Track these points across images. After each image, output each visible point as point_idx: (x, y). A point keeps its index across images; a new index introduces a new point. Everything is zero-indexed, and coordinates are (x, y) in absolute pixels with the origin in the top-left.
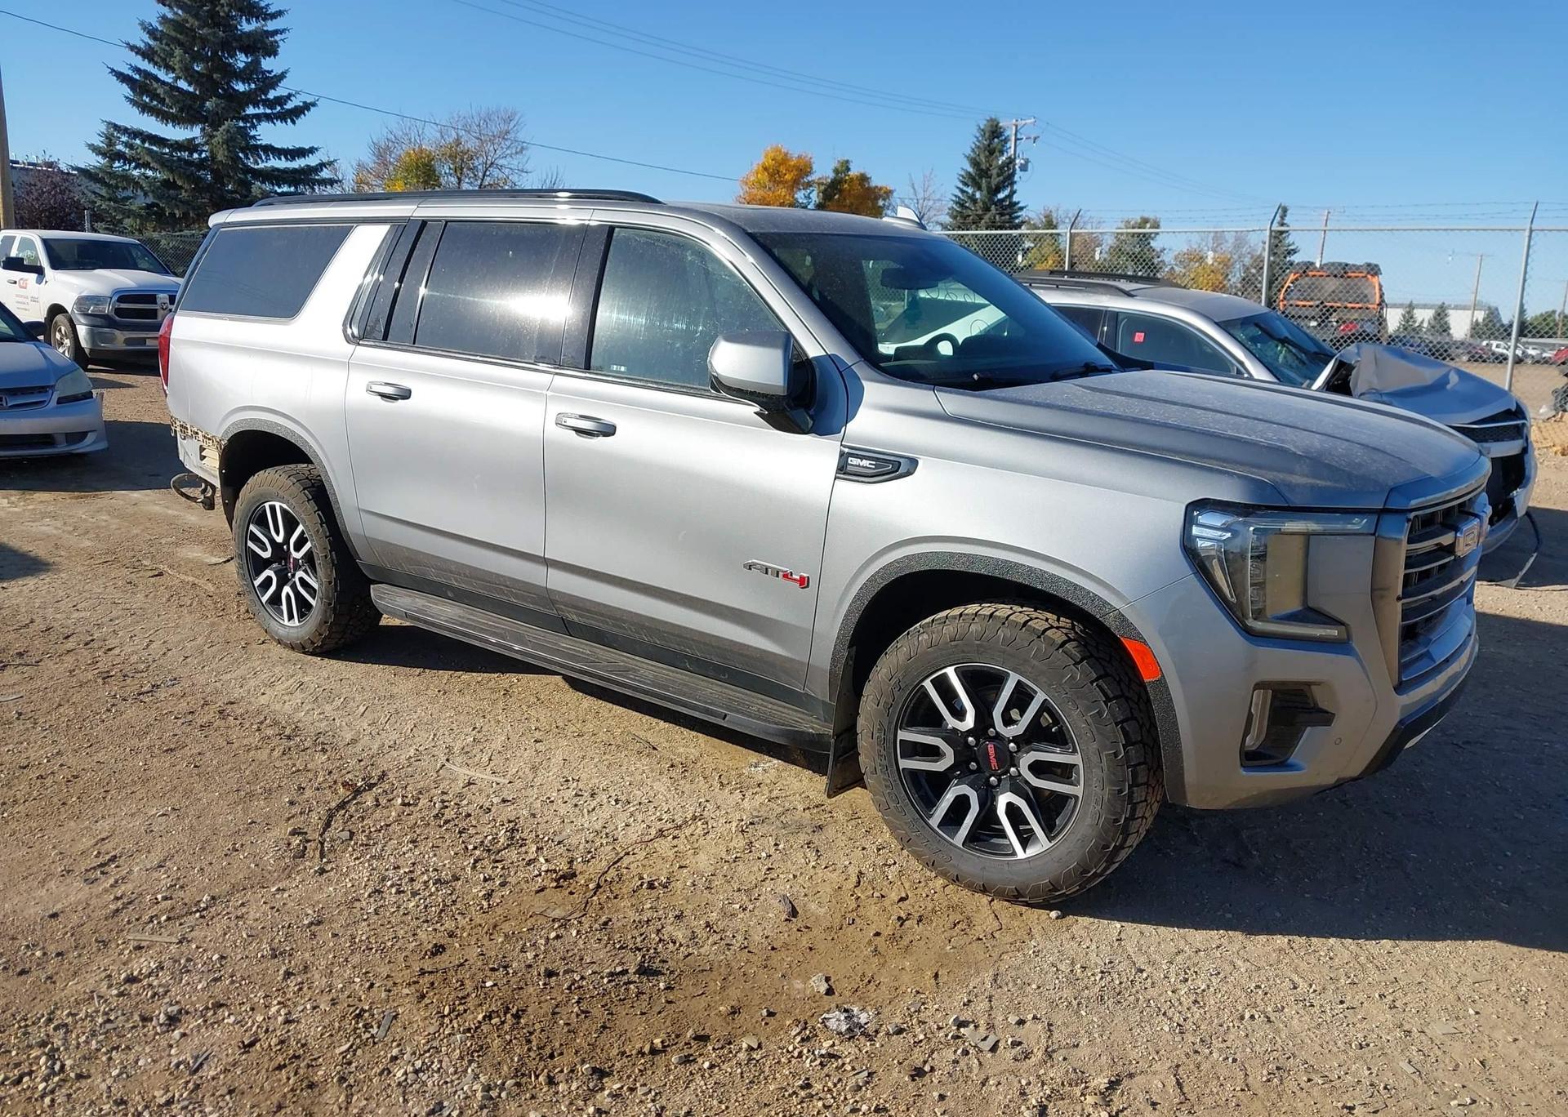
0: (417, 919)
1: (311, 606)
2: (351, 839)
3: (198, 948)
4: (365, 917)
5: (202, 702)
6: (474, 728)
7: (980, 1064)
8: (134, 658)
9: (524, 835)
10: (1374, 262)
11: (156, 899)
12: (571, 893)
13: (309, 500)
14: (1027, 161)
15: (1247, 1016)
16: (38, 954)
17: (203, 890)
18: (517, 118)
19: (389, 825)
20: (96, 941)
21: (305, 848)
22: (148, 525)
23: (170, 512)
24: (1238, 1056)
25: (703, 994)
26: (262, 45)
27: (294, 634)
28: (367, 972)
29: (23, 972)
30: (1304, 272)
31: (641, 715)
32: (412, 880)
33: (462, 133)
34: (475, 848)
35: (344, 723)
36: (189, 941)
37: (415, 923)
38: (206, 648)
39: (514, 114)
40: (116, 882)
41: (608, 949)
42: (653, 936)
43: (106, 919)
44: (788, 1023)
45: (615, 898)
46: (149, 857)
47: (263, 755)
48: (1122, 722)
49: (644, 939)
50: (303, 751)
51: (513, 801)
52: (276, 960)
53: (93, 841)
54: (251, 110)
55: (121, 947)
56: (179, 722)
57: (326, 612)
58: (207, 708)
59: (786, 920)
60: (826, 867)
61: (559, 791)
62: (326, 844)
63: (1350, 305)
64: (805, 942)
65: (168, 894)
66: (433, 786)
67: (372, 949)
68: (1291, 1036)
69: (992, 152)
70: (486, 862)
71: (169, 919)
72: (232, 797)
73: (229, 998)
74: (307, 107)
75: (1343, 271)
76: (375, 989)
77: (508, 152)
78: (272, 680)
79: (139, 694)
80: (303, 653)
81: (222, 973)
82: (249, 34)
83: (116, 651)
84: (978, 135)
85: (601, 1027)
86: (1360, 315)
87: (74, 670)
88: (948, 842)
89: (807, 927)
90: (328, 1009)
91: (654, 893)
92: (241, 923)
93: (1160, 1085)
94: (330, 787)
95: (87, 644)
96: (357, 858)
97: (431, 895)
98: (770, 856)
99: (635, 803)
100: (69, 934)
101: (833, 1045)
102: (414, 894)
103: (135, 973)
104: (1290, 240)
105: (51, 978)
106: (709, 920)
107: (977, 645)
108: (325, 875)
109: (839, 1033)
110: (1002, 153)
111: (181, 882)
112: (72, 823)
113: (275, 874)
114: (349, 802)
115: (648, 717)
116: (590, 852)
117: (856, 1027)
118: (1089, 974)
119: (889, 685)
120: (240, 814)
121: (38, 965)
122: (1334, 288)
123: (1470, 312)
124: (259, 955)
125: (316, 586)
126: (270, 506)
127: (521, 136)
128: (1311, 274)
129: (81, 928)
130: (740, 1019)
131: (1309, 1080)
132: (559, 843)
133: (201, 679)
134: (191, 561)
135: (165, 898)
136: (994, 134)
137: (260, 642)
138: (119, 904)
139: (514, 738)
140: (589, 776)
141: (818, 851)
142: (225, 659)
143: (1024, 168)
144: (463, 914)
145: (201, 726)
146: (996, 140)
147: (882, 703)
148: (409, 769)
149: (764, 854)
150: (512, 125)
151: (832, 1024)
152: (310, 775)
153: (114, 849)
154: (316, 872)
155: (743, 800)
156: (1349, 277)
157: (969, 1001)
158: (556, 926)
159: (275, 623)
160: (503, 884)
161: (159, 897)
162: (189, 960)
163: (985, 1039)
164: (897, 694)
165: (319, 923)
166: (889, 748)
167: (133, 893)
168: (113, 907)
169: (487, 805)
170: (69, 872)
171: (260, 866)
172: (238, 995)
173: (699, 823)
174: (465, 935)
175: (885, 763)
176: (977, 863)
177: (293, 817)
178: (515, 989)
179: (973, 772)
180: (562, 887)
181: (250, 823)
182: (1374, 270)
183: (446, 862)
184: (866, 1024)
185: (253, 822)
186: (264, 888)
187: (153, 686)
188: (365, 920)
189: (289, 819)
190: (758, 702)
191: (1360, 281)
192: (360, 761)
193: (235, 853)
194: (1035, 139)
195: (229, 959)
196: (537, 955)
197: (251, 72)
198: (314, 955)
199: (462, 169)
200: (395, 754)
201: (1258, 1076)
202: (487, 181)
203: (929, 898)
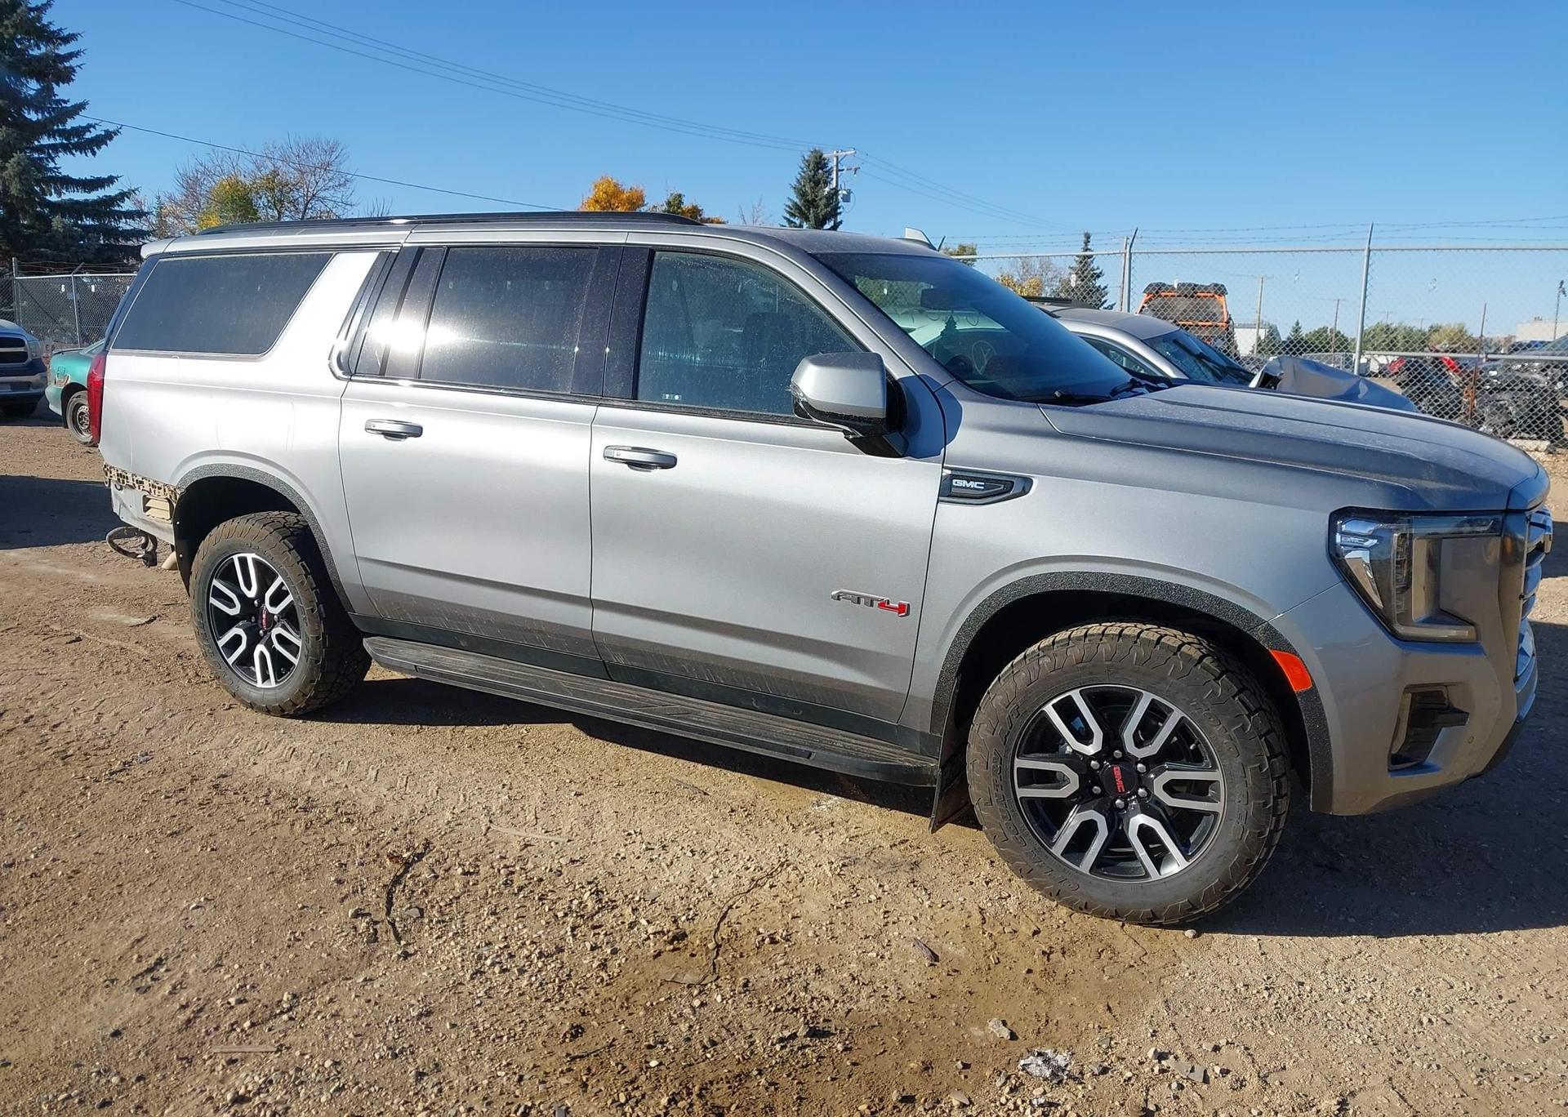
0: (537, 998)
1: (292, 664)
2: (422, 916)
3: (303, 1055)
4: (478, 1002)
5: (190, 778)
6: (504, 785)
7: (1202, 1098)
8: (88, 734)
9: (612, 895)
10: (1220, 283)
11: (229, 1003)
12: (693, 955)
13: (290, 550)
14: (849, 192)
15: (1425, 1021)
16: (115, 1080)
17: (279, 988)
18: (339, 150)
19: (458, 898)
20: (179, 1059)
21: (376, 931)
22: (41, 586)
23: (60, 571)
24: (1438, 1062)
25: (884, 1051)
26: (56, 71)
27: (270, 696)
28: (509, 1064)
29: (104, 1104)
30: (1157, 292)
31: (675, 760)
32: (511, 956)
33: (279, 163)
34: (566, 915)
35: (360, 791)
36: (288, 1048)
37: (535, 1004)
38: (167, 717)
39: (336, 144)
40: (174, 988)
41: (763, 1014)
42: (802, 994)
43: (180, 1031)
44: (988, 1074)
45: (741, 956)
46: (200, 956)
47: (283, 831)
48: (1265, 735)
49: (794, 998)
50: (327, 823)
51: (582, 860)
52: (398, 1061)
53: (128, 944)
54: (45, 141)
55: (208, 1063)
56: (173, 801)
57: (312, 670)
58: (197, 784)
59: (931, 965)
60: (943, 906)
61: (625, 845)
62: (397, 925)
63: (1200, 324)
64: (961, 987)
65: (240, 996)
66: (488, 851)
67: (502, 1037)
68: (1475, 1036)
69: (817, 183)
70: (584, 929)
71: (253, 1025)
72: (269, 881)
73: (362, 1109)
74: (109, 136)
75: (1191, 291)
76: (525, 1081)
77: (331, 184)
78: (259, 747)
79: (112, 774)
80: (281, 716)
81: (343, 1080)
82: (38, 59)
83: (64, 727)
84: (803, 166)
85: (797, 1099)
86: (1210, 332)
87: (23, 752)
88: (1073, 869)
89: (956, 971)
90: (485, 1110)
91: (779, 948)
92: (339, 1022)
93: (1386, 1101)
94: (375, 861)
95: (26, 721)
96: (439, 937)
97: (540, 971)
98: (880, 898)
99: (712, 852)
100: (143, 1054)
101: (1045, 1093)
102: (522, 971)
103: (242, 1091)
104: (1095, 265)
105: (141, 1107)
106: (851, 972)
107: (1107, 666)
108: (411, 959)
109: (1046, 1079)
110: (826, 183)
111: (250, 982)
112: (93, 925)
113: (354, 963)
114: (402, 875)
115: (682, 761)
116: (690, 909)
117: (1058, 1071)
118: (1255, 992)
119: (1006, 712)
120: (285, 899)
121: (119, 1093)
122: (1185, 307)
123: (1255, 330)
124: (377, 1056)
125: (299, 643)
126: (239, 558)
127: (344, 168)
128: (1163, 294)
129: (155, 1045)
130: (937, 1073)
131: (1516, 1079)
132: (653, 901)
133: (176, 751)
134: (108, 623)
135: (239, 1002)
136: (818, 166)
137: (226, 707)
138: (188, 1013)
139: (552, 792)
140: (651, 827)
141: (925, 889)
142: (194, 729)
143: (846, 199)
144: (585, 988)
145: (200, 804)
146: (820, 171)
147: (998, 732)
148: (453, 835)
149: (873, 897)
150: (333, 157)
151: (1033, 1069)
152: (347, 849)
153: (157, 951)
154: (399, 956)
155: (822, 841)
156: (1199, 297)
157: (1154, 1031)
158: (696, 992)
159: (246, 685)
160: (615, 952)
161: (232, 1000)
162: (299, 1070)
163: (1192, 1070)
164: (1015, 720)
165: (429, 1013)
166: (1006, 777)
167: (199, 999)
168: (182, 1017)
169: (556, 866)
170: (112, 981)
171: (333, 954)
172: (372, 1104)
173: (789, 869)
174: (598, 1011)
175: (1001, 793)
176: (1107, 889)
177: (346, 897)
178: (685, 1067)
179: (1096, 796)
180: (679, 949)
181: (301, 909)
182: (1220, 290)
183: (541, 932)
184: (1066, 1066)
185: (303, 907)
186: (347, 979)
187: (124, 764)
188: (479, 1005)
189: (342, 900)
190: (841, 739)
191: (1209, 300)
192: (396, 830)
193: (298, 943)
194: (856, 170)
195: (344, 1064)
196: (691, 1027)
197: (43, 100)
198: (439, 1050)
199: (281, 201)
200: (431, 819)
201: (1469, 1079)
202: (309, 213)
203: (1061, 929)
